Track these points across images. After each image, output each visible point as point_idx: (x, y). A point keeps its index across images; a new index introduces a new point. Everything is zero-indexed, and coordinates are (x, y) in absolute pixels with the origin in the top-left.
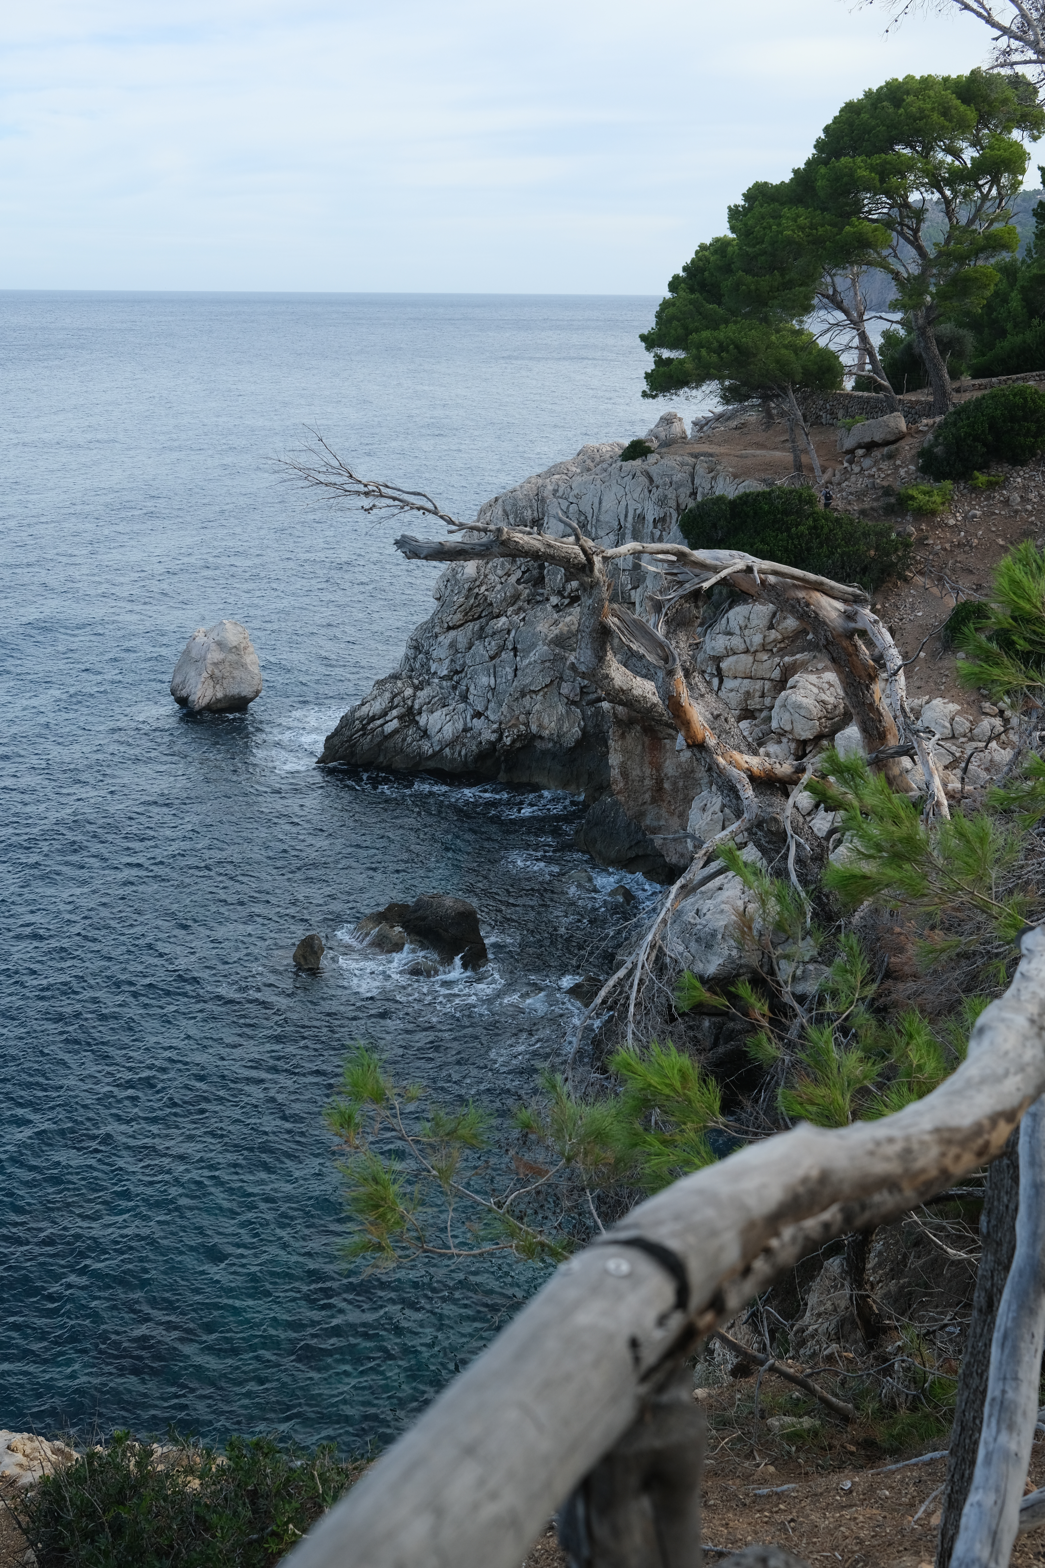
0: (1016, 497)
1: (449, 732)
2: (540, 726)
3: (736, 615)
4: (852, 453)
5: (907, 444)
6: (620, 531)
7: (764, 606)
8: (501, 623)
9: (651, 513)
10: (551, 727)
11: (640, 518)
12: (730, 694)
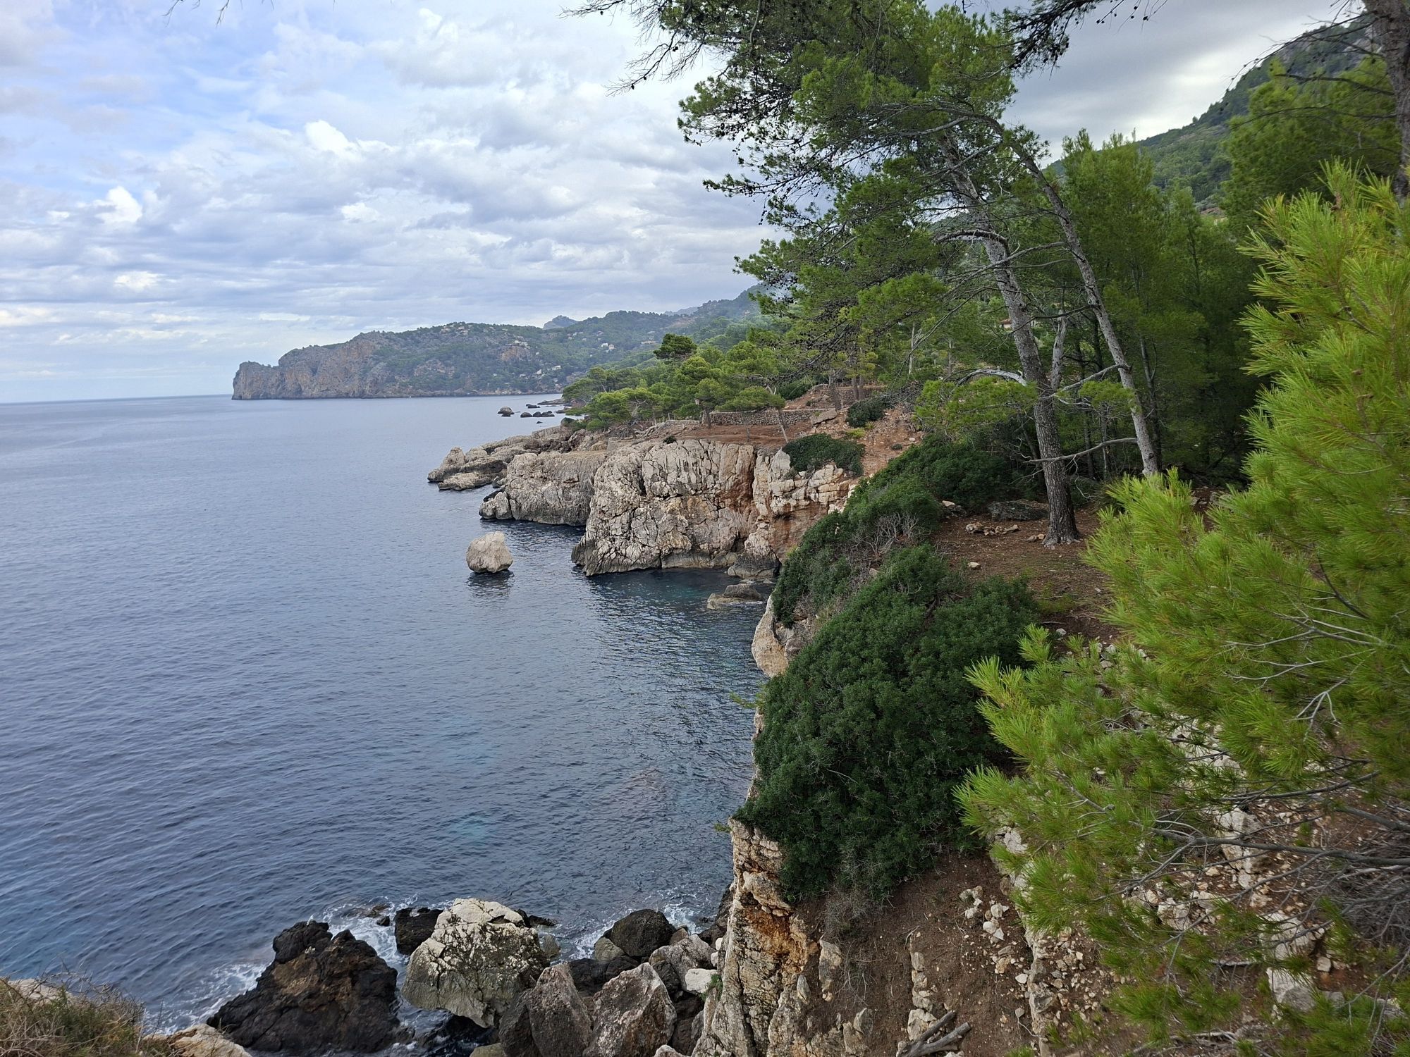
0: (879, 430)
1: (637, 553)
2: (676, 544)
3: (819, 473)
4: (819, 424)
5: (839, 419)
6: (679, 470)
7: (829, 468)
8: (642, 510)
9: (691, 461)
10: (680, 544)
11: (686, 464)
12: (823, 498)
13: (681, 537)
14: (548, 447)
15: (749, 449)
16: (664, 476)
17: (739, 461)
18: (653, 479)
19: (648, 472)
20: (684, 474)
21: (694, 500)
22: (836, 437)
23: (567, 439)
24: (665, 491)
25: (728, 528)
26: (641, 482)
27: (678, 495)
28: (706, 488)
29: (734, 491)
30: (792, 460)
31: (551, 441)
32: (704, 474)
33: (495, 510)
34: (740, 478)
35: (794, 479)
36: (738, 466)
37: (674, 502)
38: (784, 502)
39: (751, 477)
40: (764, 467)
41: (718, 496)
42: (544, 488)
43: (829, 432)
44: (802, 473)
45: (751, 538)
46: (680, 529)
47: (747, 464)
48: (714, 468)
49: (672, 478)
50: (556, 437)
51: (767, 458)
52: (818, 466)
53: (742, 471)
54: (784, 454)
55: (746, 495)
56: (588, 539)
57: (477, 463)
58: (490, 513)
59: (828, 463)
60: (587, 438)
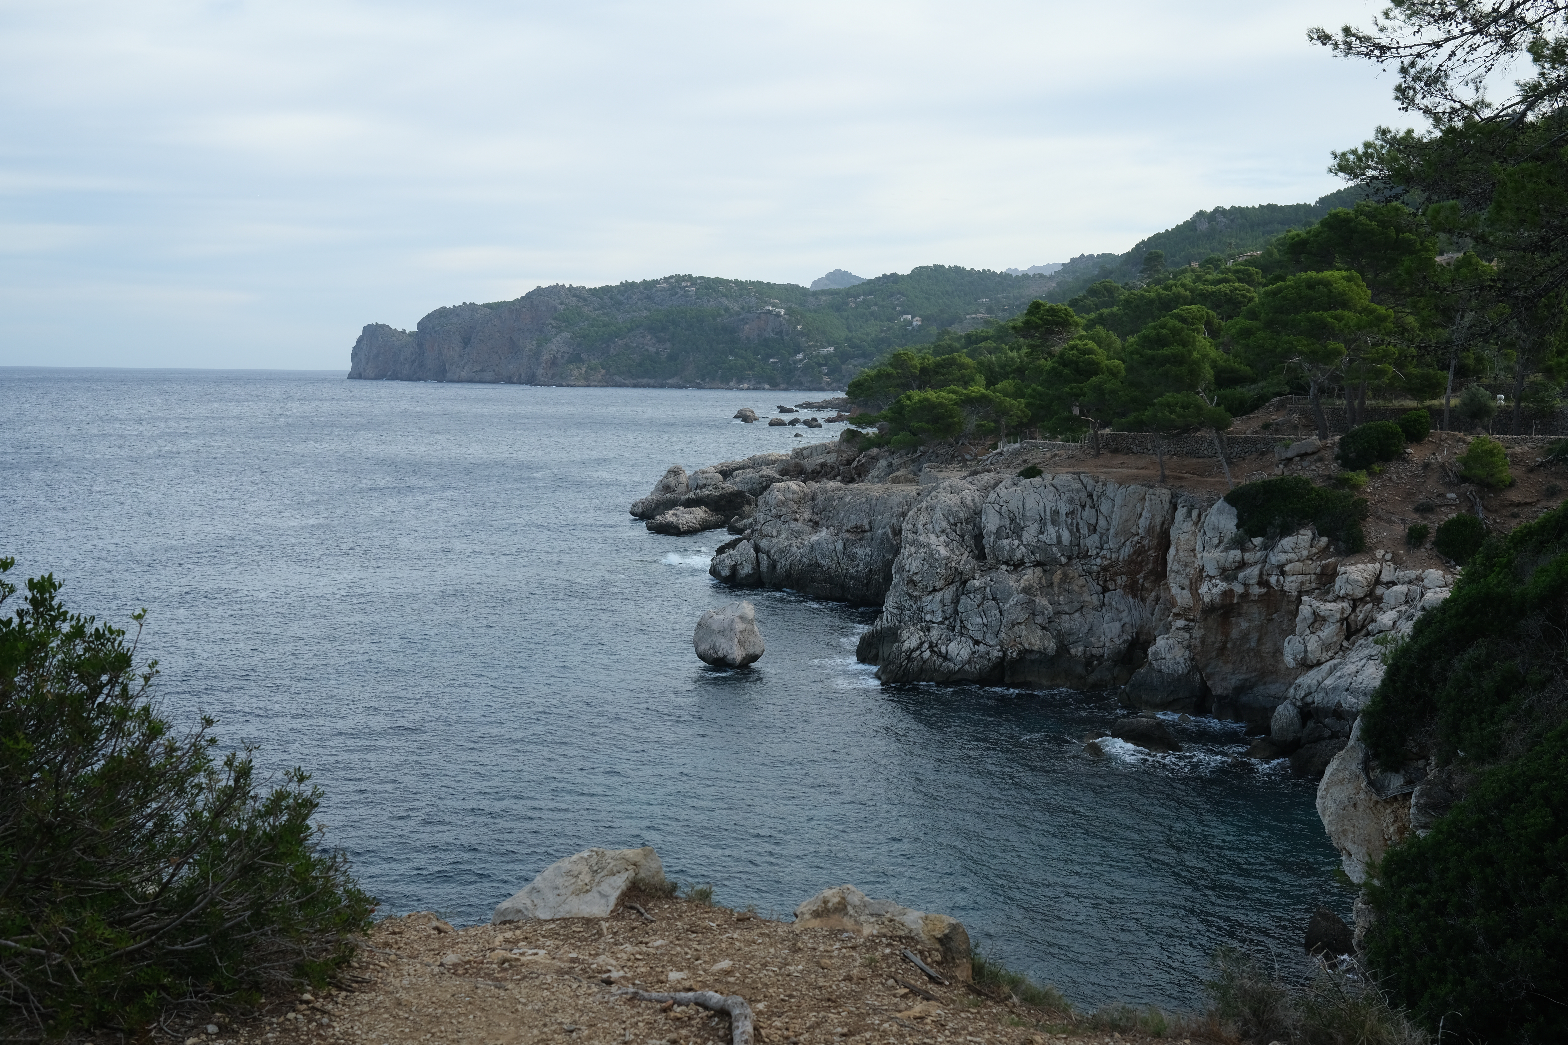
0: (1394, 477)
1: (965, 654)
2: (1030, 644)
3: (1287, 542)
4: (1290, 460)
5: (1325, 453)
6: (1042, 521)
7: (1305, 536)
8: (977, 583)
9: (1064, 509)
10: (1037, 644)
11: (1056, 512)
12: (1291, 584)
13: (1039, 632)
14: (816, 474)
15: (1164, 494)
16: (1017, 531)
17: (1145, 514)
18: (998, 534)
19: (991, 522)
20: (1051, 530)
21: (1065, 574)
22: (1317, 485)
23: (849, 462)
24: (1018, 555)
25: (1118, 625)
26: (979, 537)
27: (1038, 564)
28: (1087, 556)
29: (1134, 564)
30: (1239, 517)
31: (823, 465)
32: (1084, 531)
33: (734, 568)
34: (1146, 542)
35: (1243, 550)
36: (1143, 522)
37: (1030, 576)
38: (1222, 586)
39: (1164, 542)
40: (1188, 526)
41: (1105, 569)
42: (814, 538)
43: (1307, 475)
44: (1257, 541)
45: (1161, 643)
46: (1039, 619)
47: (1158, 520)
48: (1102, 522)
49: (1030, 535)
50: (831, 459)
51: (1195, 513)
52: (1287, 531)
53: (1150, 530)
54: (1227, 507)
55: (1151, 572)
56: (885, 624)
57: (706, 492)
58: (726, 572)
59: (1304, 526)
60: (883, 463)
